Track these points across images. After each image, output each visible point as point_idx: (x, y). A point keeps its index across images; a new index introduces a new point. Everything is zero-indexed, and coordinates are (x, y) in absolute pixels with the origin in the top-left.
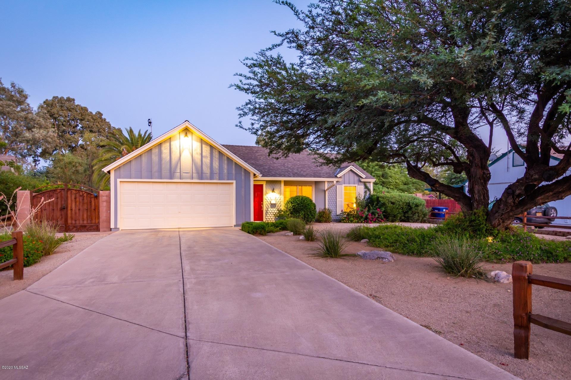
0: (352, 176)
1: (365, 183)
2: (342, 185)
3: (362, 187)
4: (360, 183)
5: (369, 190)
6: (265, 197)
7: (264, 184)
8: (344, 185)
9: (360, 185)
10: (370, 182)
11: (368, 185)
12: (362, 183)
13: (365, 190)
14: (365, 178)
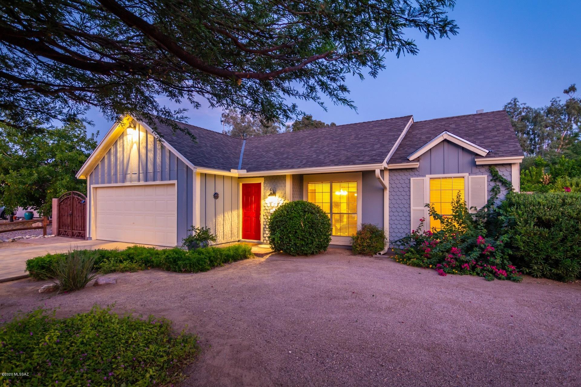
0: (452, 155)
1: (491, 169)
2: (424, 176)
3: (484, 178)
4: (475, 170)
5: (507, 184)
6: (263, 202)
7: (262, 181)
8: (428, 176)
9: (476, 174)
10: (510, 165)
11: (502, 172)
12: (483, 170)
13: (493, 184)
14: (486, 157)
